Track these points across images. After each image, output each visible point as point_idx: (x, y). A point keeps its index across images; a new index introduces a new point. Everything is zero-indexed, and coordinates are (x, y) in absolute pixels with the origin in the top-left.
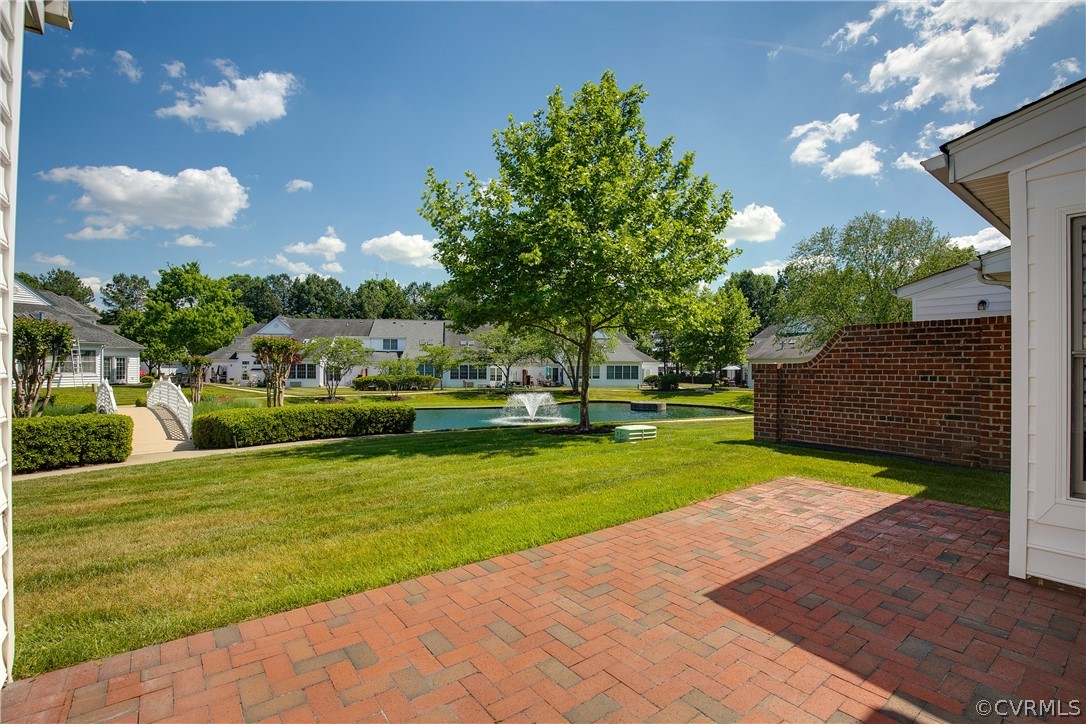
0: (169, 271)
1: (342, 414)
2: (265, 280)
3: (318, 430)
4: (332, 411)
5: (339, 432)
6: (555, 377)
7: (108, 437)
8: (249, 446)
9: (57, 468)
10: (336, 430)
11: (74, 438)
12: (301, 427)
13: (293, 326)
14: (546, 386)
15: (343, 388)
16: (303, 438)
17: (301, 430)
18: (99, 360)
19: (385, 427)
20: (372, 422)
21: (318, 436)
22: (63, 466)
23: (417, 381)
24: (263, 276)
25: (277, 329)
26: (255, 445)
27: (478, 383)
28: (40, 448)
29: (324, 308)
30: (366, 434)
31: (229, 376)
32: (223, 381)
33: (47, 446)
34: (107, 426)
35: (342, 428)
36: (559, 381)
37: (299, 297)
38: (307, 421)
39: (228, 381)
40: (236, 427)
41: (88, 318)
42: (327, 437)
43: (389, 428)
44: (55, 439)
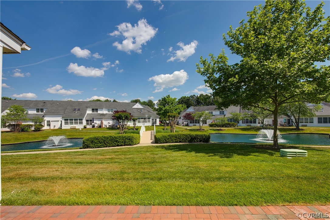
0: (163, 98)
1: (187, 136)
2: (189, 97)
3: (180, 140)
4: (184, 135)
5: (186, 141)
6: (289, 123)
7: (130, 139)
8: (162, 143)
9: (120, 146)
10: (185, 140)
11: (123, 139)
12: (175, 139)
13: (194, 109)
14: (284, 126)
15: (206, 127)
16: (176, 142)
17: (175, 140)
18: (151, 120)
19: (200, 140)
20: (196, 139)
21: (180, 142)
22: (121, 145)
23: (229, 124)
24: (189, 96)
25: (191, 110)
26: (163, 143)
27: (253, 125)
28: (117, 141)
29: (205, 103)
30: (194, 142)
31: (179, 123)
32: (178, 124)
33: (118, 141)
34: (129, 137)
35: (187, 140)
36: (291, 124)
37: (198, 101)
38: (177, 137)
39: (179, 124)
40: (158, 138)
41: (151, 110)
42: (182, 142)
43: (201, 140)
44: (119, 140)
